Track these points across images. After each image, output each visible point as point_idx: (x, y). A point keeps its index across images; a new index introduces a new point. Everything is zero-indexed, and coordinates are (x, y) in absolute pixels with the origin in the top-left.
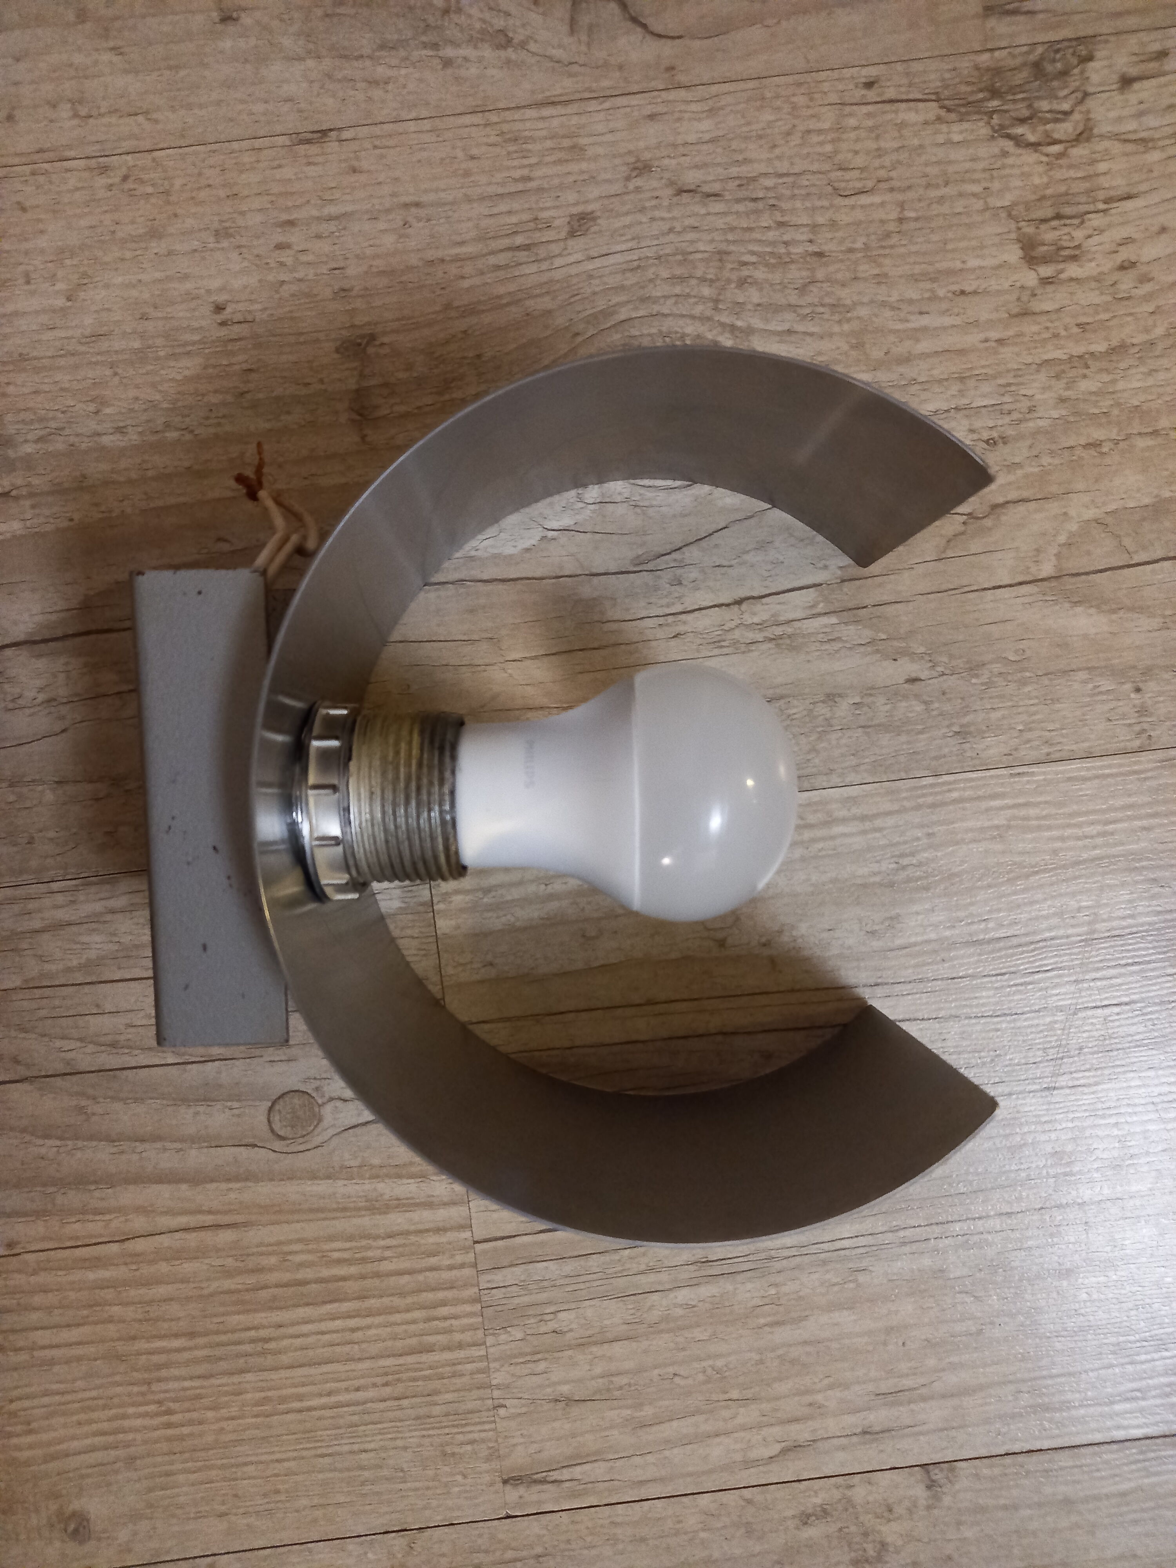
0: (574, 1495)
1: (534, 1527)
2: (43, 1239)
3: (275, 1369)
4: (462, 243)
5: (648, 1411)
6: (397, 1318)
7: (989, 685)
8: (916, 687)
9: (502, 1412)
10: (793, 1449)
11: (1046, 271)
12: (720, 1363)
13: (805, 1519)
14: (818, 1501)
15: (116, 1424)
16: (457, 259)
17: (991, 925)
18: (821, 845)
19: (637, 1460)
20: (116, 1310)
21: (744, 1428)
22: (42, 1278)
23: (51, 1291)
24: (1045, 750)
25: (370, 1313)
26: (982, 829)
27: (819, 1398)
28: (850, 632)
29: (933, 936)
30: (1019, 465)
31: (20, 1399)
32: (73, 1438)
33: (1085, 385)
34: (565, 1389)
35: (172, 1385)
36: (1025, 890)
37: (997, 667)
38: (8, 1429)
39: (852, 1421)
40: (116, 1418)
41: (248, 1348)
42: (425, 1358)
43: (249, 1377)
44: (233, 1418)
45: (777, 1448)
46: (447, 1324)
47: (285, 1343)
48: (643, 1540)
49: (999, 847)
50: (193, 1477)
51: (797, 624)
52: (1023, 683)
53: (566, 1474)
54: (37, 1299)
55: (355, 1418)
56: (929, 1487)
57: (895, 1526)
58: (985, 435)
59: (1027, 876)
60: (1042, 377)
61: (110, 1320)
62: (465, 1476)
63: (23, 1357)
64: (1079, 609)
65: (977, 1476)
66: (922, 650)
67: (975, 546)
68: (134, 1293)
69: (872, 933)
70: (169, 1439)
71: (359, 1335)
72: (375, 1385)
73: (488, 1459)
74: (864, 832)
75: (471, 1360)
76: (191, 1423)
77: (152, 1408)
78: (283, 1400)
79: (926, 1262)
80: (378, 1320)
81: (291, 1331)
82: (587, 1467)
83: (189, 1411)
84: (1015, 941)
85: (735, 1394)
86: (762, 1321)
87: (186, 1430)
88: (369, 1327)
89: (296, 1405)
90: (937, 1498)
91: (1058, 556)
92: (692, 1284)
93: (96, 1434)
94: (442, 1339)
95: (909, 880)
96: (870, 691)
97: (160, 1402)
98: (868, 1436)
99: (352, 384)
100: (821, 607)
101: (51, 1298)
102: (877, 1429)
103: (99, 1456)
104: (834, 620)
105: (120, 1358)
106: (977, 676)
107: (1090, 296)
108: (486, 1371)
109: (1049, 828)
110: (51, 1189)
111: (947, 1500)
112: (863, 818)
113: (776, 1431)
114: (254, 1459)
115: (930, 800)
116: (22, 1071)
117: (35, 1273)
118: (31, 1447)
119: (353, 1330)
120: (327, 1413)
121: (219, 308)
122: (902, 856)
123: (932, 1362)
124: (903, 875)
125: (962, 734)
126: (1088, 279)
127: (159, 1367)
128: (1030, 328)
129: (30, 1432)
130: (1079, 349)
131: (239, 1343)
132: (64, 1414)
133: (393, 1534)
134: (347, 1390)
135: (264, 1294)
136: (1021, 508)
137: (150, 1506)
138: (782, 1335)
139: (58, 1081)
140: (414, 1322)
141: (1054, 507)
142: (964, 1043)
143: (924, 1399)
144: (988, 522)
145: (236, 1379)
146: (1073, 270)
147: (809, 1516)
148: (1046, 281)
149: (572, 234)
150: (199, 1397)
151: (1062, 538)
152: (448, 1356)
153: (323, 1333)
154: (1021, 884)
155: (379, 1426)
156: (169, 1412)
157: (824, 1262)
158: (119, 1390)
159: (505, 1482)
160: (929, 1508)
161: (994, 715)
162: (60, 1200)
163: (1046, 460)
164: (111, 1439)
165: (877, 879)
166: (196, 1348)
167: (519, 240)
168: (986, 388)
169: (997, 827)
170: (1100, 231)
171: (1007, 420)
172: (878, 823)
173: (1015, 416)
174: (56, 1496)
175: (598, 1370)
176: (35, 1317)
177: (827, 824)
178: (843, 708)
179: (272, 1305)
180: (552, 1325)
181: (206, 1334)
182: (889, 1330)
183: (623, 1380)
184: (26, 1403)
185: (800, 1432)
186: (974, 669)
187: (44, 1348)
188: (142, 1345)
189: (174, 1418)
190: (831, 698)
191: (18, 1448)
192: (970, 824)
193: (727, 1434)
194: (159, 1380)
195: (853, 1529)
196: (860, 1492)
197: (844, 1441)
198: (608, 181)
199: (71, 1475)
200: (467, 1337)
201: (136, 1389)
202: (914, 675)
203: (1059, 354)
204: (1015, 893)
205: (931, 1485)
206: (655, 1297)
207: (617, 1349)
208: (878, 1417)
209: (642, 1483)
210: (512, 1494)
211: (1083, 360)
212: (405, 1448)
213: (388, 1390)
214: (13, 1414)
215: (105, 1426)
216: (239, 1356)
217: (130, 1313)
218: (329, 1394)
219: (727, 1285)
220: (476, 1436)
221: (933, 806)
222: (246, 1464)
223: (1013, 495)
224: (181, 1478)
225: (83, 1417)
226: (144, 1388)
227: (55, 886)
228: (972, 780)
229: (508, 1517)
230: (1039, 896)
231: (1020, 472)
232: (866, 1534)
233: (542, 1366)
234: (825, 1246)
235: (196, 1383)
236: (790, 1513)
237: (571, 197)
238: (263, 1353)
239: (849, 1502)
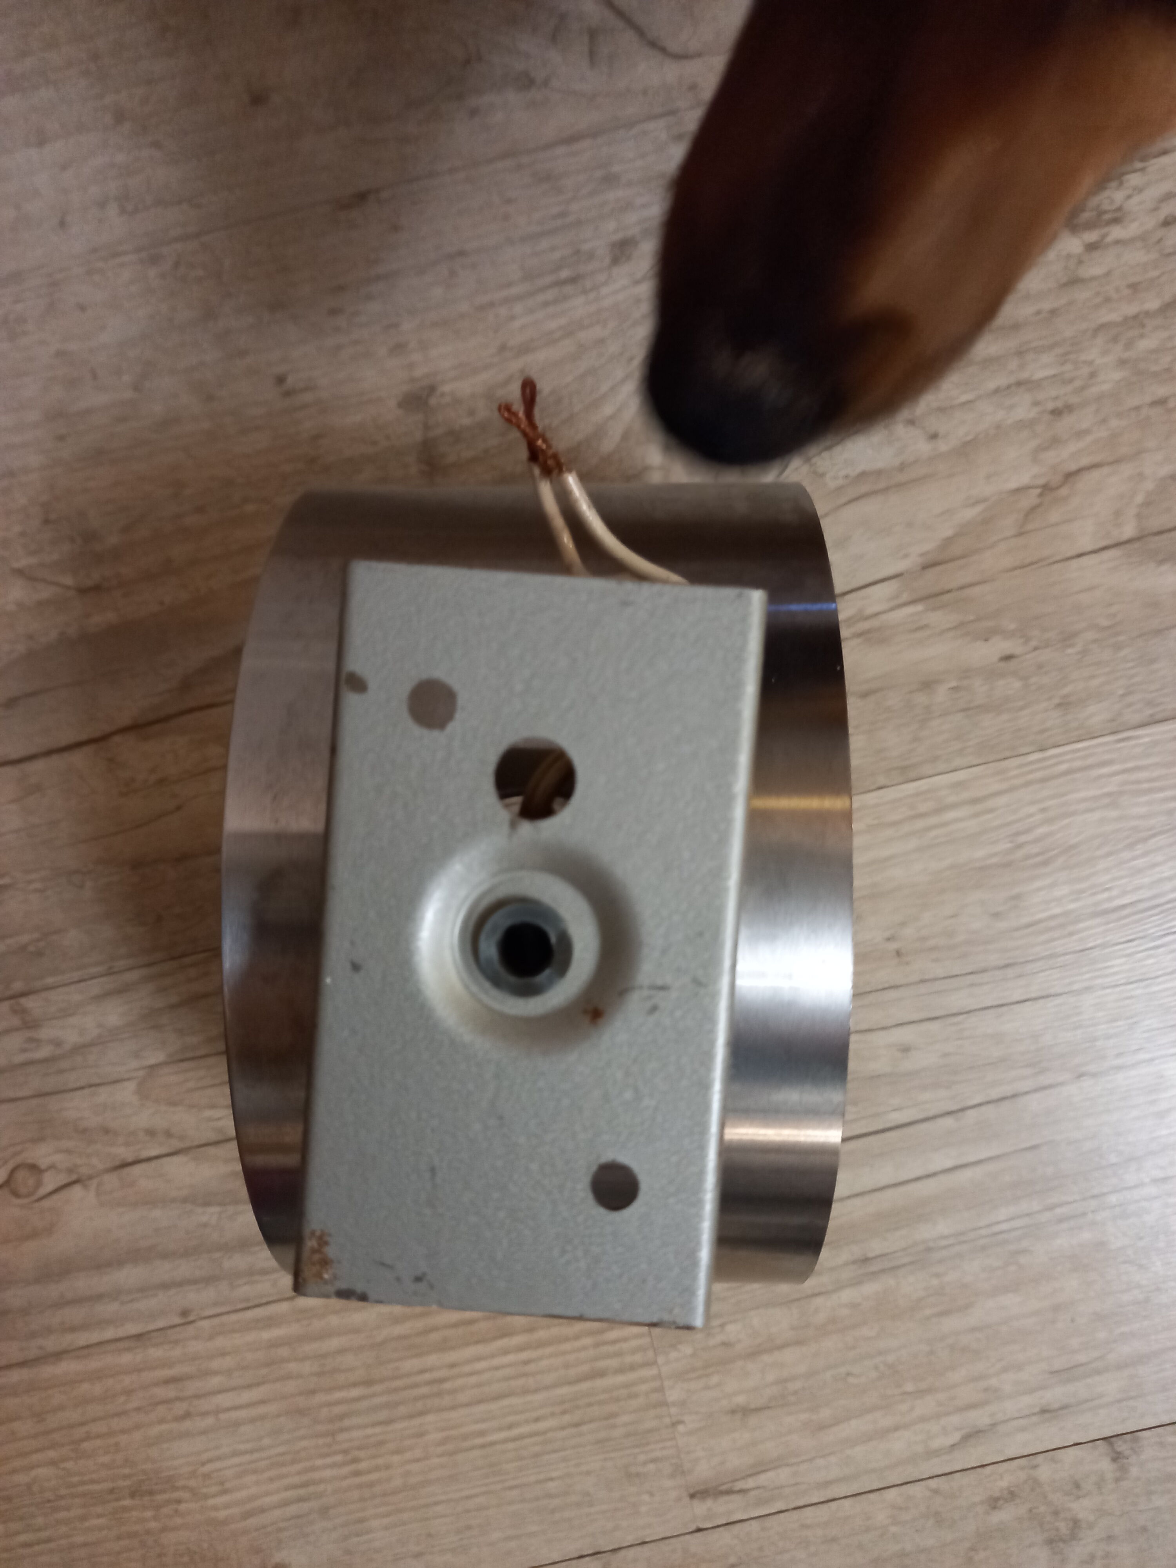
0: (760, 1502)
1: (725, 1537)
2: (215, 1304)
3: (453, 1408)
4: (509, 285)
5: (825, 1413)
6: (567, 1346)
7: (1084, 652)
8: (1012, 664)
9: (681, 1428)
10: (973, 1435)
11: (1091, 236)
12: (891, 1358)
13: (994, 1503)
14: (1004, 1484)
15: (305, 1478)
16: (506, 301)
17: (1115, 893)
18: (934, 833)
19: (821, 1462)
20: (292, 1367)
21: (923, 1419)
22: (220, 1342)
23: (228, 1354)
24: (1149, 712)
25: (540, 1344)
26: (1095, 798)
27: (994, 1382)
28: (939, 619)
29: (1057, 911)
30: (1087, 432)
31: (210, 1461)
32: (267, 1494)
33: (1145, 344)
34: (741, 1400)
35: (355, 1434)
36: (1145, 854)
37: (1090, 635)
38: (205, 1490)
39: (1027, 1402)
40: (306, 1470)
41: (425, 1390)
42: (599, 1383)
43: (430, 1418)
44: (418, 1460)
45: (956, 1437)
46: (617, 1347)
47: (460, 1382)
48: (834, 1540)
49: (1114, 814)
50: (386, 1521)
51: (884, 617)
52: (1118, 647)
53: (750, 1483)
54: (215, 1364)
55: (537, 1449)
56: (1114, 1460)
57: (1086, 1502)
58: (1050, 406)
59: (1145, 840)
60: (1100, 340)
61: (288, 1377)
62: (652, 1494)
63: (210, 1421)
64: (1165, 568)
65: (1162, 1445)
66: (1012, 626)
67: (1054, 516)
68: (308, 1348)
69: (996, 915)
70: (360, 1486)
71: (531, 1367)
72: (553, 1414)
73: (672, 1476)
74: (976, 815)
75: (643, 1381)
76: (377, 1469)
77: (339, 1458)
78: (465, 1437)
79: (1086, 1236)
80: (548, 1350)
81: (467, 1369)
82: (771, 1474)
83: (374, 1457)
84: (1141, 906)
85: (909, 1387)
86: (928, 1312)
87: (374, 1476)
88: (540, 1358)
89: (479, 1441)
90: (1124, 1469)
91: (1139, 516)
92: (857, 1282)
93: (287, 1488)
94: (613, 1363)
95: (1028, 857)
96: (966, 673)
97: (345, 1452)
98: (1047, 1415)
99: (418, 436)
100: (905, 597)
101: (228, 1362)
102: (1056, 1406)
103: (292, 1510)
104: (919, 607)
105: (301, 1412)
106: (1071, 646)
107: (1137, 256)
108: (661, 1390)
109: (1161, 789)
110: (217, 1255)
111: (1134, 1471)
112: (975, 801)
113: (955, 1419)
114: (443, 1498)
115: (1038, 775)
116: (176, 1144)
117: (211, 1338)
118: (227, 1506)
119: (526, 1362)
120: (511, 1446)
121: (281, 380)
122: (1018, 834)
123: (1102, 1335)
124: (1020, 854)
125: (1064, 705)
126: (1132, 240)
127: (341, 1417)
128: (1082, 295)
129: (225, 1492)
130: (1131, 309)
131: (416, 1386)
132: (255, 1472)
133: (587, 1559)
134: (527, 1422)
135: (435, 1337)
136: (1096, 474)
137: (348, 1552)
138: (950, 1324)
139: (212, 1150)
140: (584, 1348)
141: (1127, 470)
142: (1100, 1014)
143: (1098, 1372)
144: (1064, 491)
145: (417, 1421)
146: (1117, 232)
147: (997, 1500)
148: (1091, 247)
149: (616, 261)
150: (381, 1443)
151: (1140, 498)
152: (620, 1379)
153: (497, 1368)
154: (1140, 849)
155: (562, 1454)
156: (355, 1460)
157: (984, 1248)
158: (304, 1443)
159: (692, 1496)
160: (1117, 1480)
161: (1095, 682)
162: (227, 1264)
163: (1114, 423)
164: (302, 1492)
165: (994, 860)
166: (374, 1395)
167: (564, 274)
168: (1046, 358)
169: (1109, 794)
170: (1139, 190)
171: (1069, 388)
172: (990, 804)
173: (1078, 383)
174: (258, 1551)
175: (771, 1377)
176: (215, 1381)
177: (938, 811)
178: (941, 694)
179: (443, 1346)
180: (719, 1338)
181: (382, 1381)
182: (1056, 1308)
183: (797, 1385)
184: (218, 1465)
185: (980, 1418)
186: (1068, 638)
187: (228, 1409)
188: (320, 1398)
189: (363, 1465)
190: (928, 685)
191: (215, 1508)
192: (1083, 794)
193: (906, 1426)
194: (342, 1430)
195: (1042, 1509)
196: (1045, 1472)
197: (1022, 1422)
198: (644, 206)
199: (269, 1529)
200: (638, 1358)
201: (321, 1441)
202: (1008, 652)
203: (1114, 317)
204: (1135, 858)
205: (1116, 1457)
206: (819, 1301)
207: (789, 1355)
208: (1055, 1395)
209: (827, 1484)
210: (700, 1508)
211: (1137, 321)
212: (588, 1473)
213: (567, 1418)
214: (207, 1476)
215: (296, 1480)
216: (416, 1399)
217: (307, 1368)
218: (510, 1427)
219: (890, 1281)
220: (658, 1454)
221: (1043, 780)
222: (436, 1503)
223: (1085, 461)
224: (375, 1523)
225: (272, 1473)
226: (329, 1440)
227: (187, 960)
228: (1078, 750)
229: (699, 1530)
230: (1159, 858)
231: (1089, 439)
232: (1056, 1513)
233: (715, 1379)
234: (983, 1232)
235: (378, 1430)
236: (977, 1499)
237: (611, 225)
238: (439, 1394)
239: (1036, 1483)
